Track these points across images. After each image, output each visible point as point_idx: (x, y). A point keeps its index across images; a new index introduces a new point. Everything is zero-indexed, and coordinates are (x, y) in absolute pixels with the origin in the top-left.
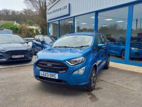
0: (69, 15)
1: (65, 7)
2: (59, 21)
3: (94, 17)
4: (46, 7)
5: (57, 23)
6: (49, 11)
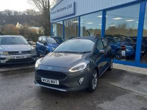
0: (74, 14)
1: (70, 6)
2: (63, 21)
3: (101, 16)
4: (49, 6)
5: (61, 23)
6: (53, 11)
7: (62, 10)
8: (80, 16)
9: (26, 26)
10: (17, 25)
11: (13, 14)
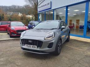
0: (51, 8)
1: (48, 4)
2: (45, 12)
3: (65, 9)
4: (38, 3)
6: (39, 6)
7: (44, 6)
8: (54, 10)
9: (24, 15)
10: (19, 15)
11: (17, 8)
